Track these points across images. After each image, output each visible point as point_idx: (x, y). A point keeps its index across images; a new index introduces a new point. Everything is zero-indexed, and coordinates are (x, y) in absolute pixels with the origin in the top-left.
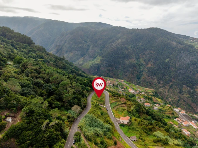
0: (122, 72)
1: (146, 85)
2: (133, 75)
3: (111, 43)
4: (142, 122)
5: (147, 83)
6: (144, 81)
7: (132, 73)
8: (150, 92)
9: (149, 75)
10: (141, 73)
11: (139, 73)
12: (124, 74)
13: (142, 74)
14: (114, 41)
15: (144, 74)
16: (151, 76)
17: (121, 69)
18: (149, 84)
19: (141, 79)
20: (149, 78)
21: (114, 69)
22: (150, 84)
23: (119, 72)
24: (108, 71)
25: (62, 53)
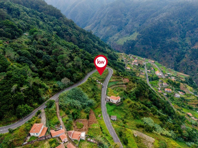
0: (160, 52)
1: (186, 69)
2: (172, 56)
3: (154, 16)
4: (135, 105)
5: (188, 67)
6: (184, 65)
7: (171, 54)
8: (182, 78)
9: (192, 59)
10: (183, 55)
11: (180, 55)
12: (162, 55)
13: (184, 57)
14: (157, 15)
15: (186, 56)
16: (195, 60)
17: (159, 48)
18: (189, 68)
19: (181, 62)
20: (192, 61)
21: (150, 47)
22: (191, 68)
23: (156, 51)
24: (143, 49)
25: (99, 27)
